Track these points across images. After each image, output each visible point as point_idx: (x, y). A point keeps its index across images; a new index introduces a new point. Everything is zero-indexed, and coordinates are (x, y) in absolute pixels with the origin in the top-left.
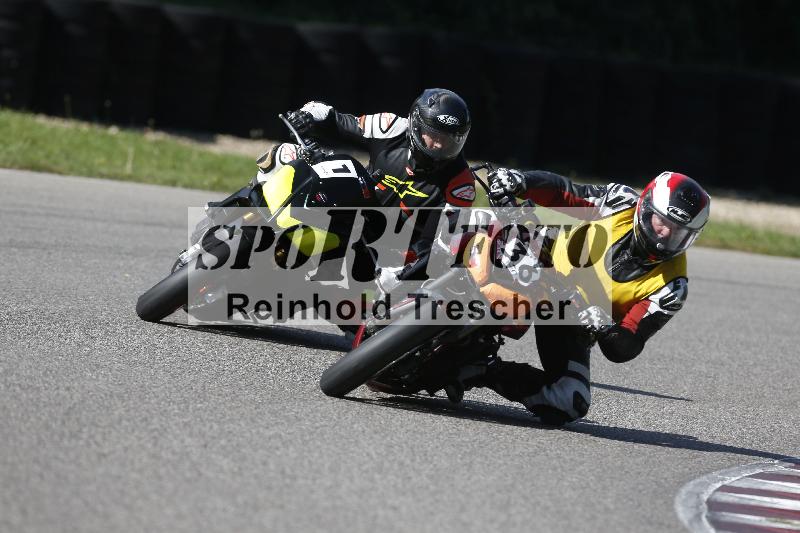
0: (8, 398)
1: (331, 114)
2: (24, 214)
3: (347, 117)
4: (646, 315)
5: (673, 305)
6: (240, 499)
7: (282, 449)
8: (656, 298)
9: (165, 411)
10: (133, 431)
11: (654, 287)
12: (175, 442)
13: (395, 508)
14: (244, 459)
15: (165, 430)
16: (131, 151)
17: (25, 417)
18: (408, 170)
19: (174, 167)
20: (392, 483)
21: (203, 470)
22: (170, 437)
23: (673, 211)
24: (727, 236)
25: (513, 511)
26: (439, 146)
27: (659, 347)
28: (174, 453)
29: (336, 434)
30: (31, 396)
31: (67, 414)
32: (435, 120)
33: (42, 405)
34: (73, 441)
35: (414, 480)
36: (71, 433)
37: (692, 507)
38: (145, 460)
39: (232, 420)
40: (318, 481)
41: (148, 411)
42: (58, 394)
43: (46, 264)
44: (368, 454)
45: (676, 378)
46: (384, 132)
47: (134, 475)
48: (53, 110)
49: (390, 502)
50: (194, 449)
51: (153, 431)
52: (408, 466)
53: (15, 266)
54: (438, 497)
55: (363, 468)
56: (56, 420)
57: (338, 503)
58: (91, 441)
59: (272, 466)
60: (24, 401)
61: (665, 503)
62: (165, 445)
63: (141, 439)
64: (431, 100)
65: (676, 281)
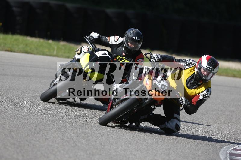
1: (99, 36)
2: (23, 66)
3: (104, 37)
4: (199, 100)
5: (207, 96)
6: (88, 152)
7: (101, 137)
8: (202, 94)
9: (66, 126)
10: (56, 132)
11: (202, 91)
12: (69, 135)
13: (135, 155)
14: (89, 140)
15: (66, 132)
16: (56, 47)
17: (24, 128)
18: (123, 54)
19: (69, 53)
20: (134, 148)
21: (77, 143)
22: (67, 134)
23: (208, 67)
24: (235, 73)
25: (170, 156)
26: (133, 46)
27: (215, 107)
28: (68, 138)
29: (117, 133)
30: (25, 121)
31: (36, 126)
32: (132, 38)
33: (28, 124)
34: (38, 135)
35: (141, 146)
36: (37, 132)
37: (224, 155)
38: (60, 140)
39: (86, 129)
40: (112, 147)
41: (60, 126)
42: (33, 121)
43: (30, 81)
44: (127, 139)
45: (220, 116)
46: (116, 42)
47: (56, 145)
48: (32, 35)
49: (133, 153)
50: (74, 137)
51: (62, 132)
52: (139, 142)
53: (21, 82)
54: (148, 152)
55: (125, 143)
56: (33, 128)
57: (118, 153)
58: (43, 135)
59: (98, 142)
60: (23, 123)
61: (216, 154)
62: (66, 136)
63: (58, 134)
64: (131, 32)
65: (208, 89)
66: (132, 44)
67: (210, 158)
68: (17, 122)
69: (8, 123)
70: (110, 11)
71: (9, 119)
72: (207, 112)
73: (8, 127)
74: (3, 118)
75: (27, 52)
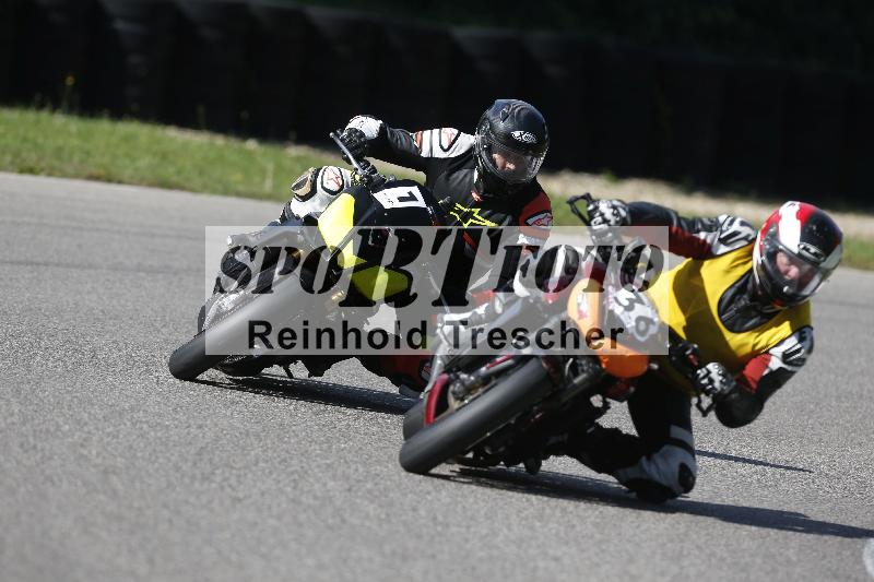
0: (135, 437)
1: (382, 130)
2: (153, 236)
3: (399, 132)
4: (766, 372)
5: (799, 359)
6: (387, 549)
7: (434, 494)
8: (778, 352)
9: (307, 451)
10: (271, 473)
11: (777, 339)
12: (317, 486)
13: (556, 559)
14: (391, 504)
15: (306, 472)
16: (270, 167)
17: (153, 458)
18: (474, 195)
20: (554, 531)
21: (346, 516)
22: (311, 480)
23: (804, 248)
25: (686, 563)
26: (512, 167)
28: (316, 498)
30: (159, 434)
31: (199, 454)
32: (508, 136)
33: (171, 444)
34: (206, 484)
35: (578, 528)
36: (203, 474)
38: (284, 506)
39: (378, 462)
40: (473, 530)
41: (287, 452)
42: (188, 434)
43: (177, 290)
45: (865, 417)
46: (445, 151)
47: (272, 522)
48: (185, 121)
49: (551, 552)
50: (337, 494)
51: (292, 473)
52: (571, 513)
53: (143, 293)
54: (604, 547)
55: (523, 515)
56: (186, 461)
57: (495, 553)
58: (225, 484)
59: (423, 512)
60: (152, 440)
61: (853, 554)
62: (306, 489)
63: (279, 482)
64: (504, 113)
65: (802, 331)
66: (506, 157)
67: (829, 569)
68: (131, 439)
69: (99, 442)
70: (468, 34)
71: (100, 426)
72: (817, 404)
73: (98, 454)
74: (78, 422)
75: (165, 184)
